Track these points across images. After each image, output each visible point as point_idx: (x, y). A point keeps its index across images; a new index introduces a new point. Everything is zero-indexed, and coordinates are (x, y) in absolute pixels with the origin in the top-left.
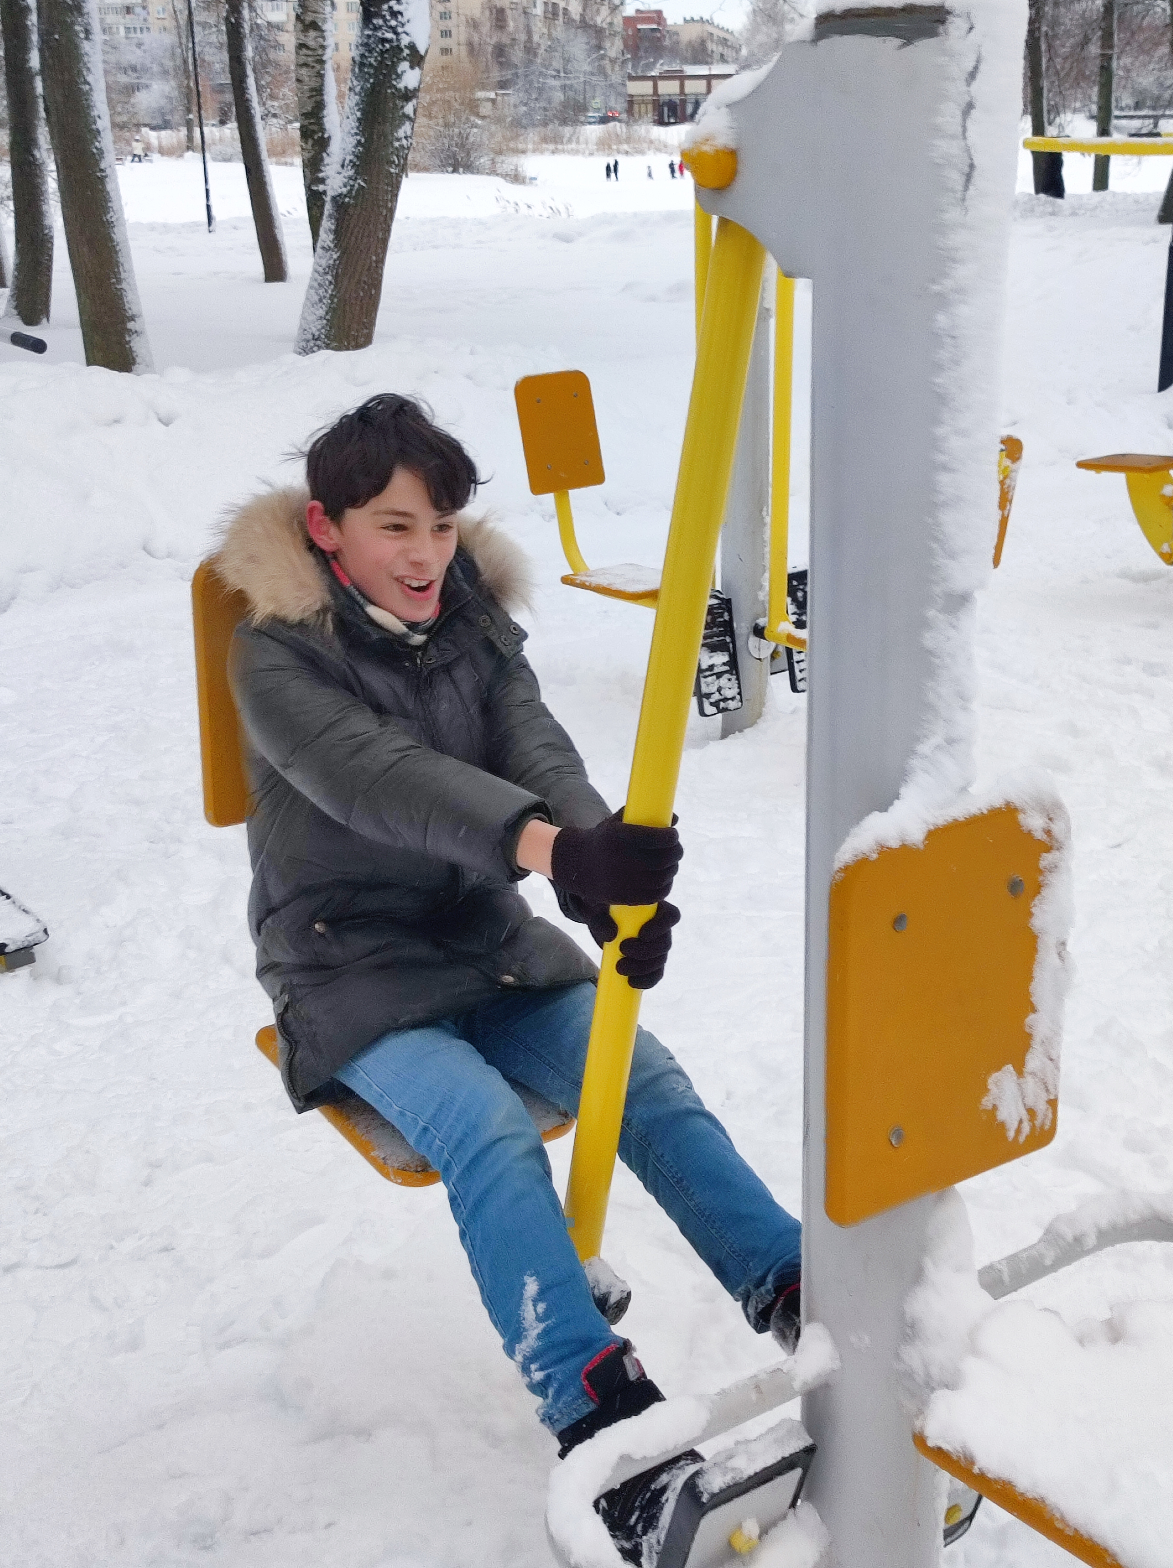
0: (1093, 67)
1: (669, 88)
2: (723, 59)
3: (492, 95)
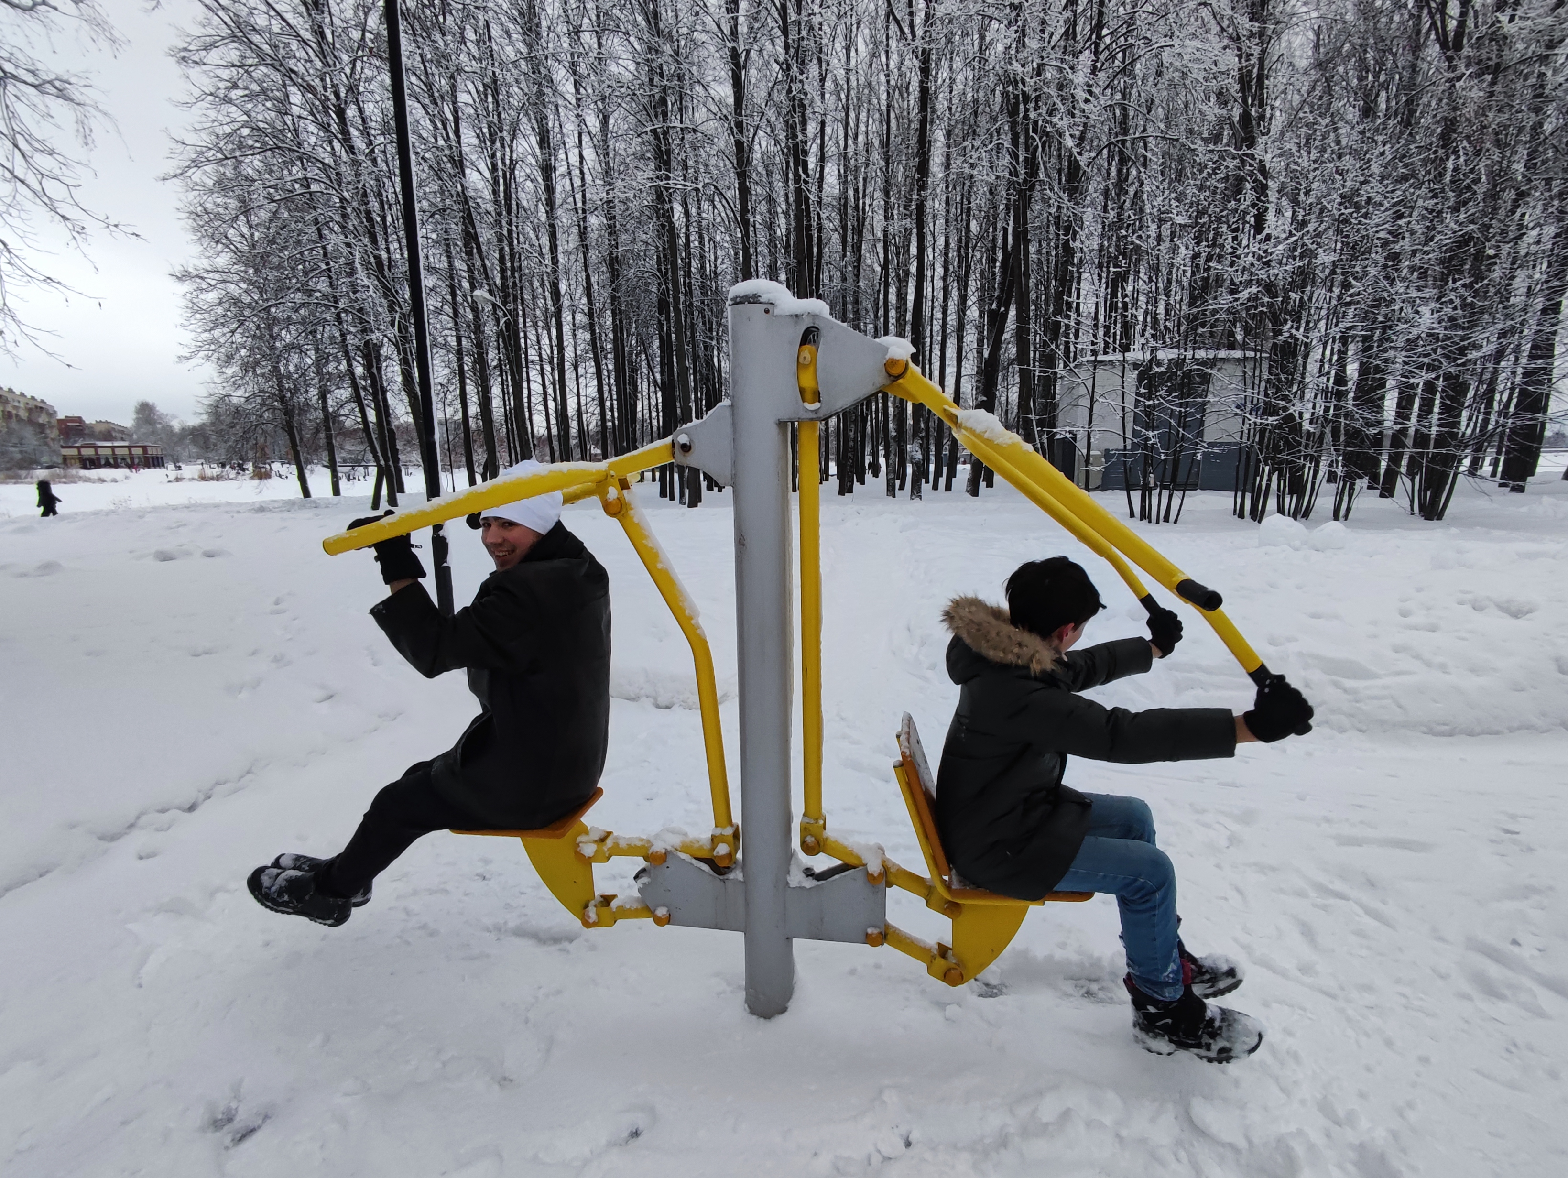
1: (88, 452)
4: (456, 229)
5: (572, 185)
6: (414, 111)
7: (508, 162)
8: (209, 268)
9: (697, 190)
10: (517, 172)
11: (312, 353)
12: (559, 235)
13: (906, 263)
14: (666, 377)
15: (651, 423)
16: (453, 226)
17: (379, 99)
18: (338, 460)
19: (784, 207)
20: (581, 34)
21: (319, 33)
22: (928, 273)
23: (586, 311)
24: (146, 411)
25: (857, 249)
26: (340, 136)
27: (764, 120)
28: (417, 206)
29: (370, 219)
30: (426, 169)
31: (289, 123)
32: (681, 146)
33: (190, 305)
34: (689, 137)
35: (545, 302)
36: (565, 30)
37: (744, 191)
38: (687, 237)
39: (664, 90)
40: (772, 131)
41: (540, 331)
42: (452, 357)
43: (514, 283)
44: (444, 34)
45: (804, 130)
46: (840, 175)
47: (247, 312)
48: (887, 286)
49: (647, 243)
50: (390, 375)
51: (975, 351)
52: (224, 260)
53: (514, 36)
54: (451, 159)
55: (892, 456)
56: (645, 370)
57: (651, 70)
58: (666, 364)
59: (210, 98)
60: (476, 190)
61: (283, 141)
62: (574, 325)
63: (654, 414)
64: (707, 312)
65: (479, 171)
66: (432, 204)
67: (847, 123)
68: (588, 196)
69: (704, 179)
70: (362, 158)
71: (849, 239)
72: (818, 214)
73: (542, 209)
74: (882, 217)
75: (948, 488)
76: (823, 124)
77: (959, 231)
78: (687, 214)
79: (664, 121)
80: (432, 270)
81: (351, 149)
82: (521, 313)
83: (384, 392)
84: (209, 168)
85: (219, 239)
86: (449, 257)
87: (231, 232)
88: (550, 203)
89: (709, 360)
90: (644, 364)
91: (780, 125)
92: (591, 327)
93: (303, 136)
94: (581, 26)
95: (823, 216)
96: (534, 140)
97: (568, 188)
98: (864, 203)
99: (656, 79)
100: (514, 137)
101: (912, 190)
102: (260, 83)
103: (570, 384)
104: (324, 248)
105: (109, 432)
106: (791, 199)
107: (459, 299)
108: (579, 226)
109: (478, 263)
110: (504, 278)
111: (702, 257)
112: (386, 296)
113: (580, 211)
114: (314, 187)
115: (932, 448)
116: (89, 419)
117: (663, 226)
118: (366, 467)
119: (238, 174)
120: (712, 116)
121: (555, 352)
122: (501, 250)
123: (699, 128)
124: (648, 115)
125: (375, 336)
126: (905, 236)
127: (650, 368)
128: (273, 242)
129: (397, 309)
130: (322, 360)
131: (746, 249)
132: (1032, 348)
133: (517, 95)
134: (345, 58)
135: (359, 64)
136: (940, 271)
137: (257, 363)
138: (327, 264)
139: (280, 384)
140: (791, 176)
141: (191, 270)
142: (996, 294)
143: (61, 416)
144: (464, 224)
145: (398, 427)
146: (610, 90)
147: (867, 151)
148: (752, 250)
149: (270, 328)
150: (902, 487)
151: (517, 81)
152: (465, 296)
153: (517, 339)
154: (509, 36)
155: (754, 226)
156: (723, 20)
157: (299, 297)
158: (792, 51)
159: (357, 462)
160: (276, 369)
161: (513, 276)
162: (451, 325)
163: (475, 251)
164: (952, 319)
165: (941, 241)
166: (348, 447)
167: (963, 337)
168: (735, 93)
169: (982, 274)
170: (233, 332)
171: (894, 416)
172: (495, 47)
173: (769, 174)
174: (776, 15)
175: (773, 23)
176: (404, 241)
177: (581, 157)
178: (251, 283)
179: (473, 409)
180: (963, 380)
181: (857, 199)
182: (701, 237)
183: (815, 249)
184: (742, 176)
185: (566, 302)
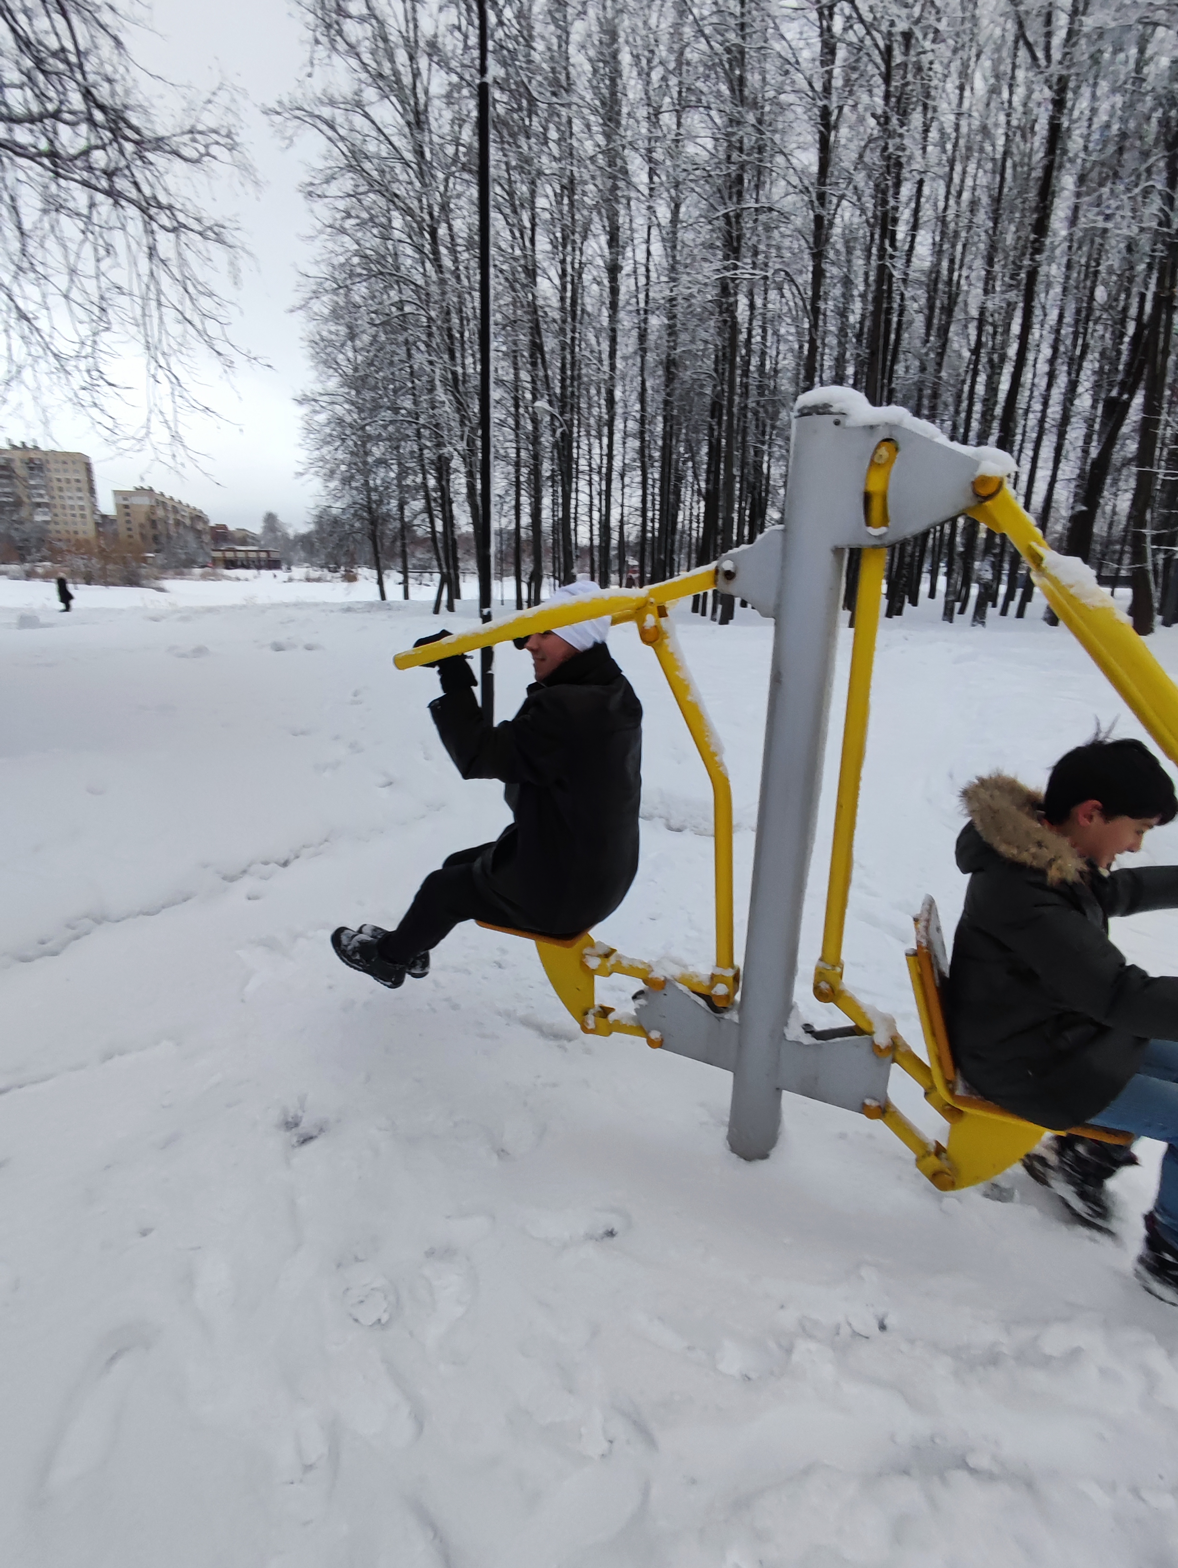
3: (152, 555)
4: (524, 339)
5: (636, 283)
6: (497, 221)
7: (577, 266)
8: (322, 392)
9: (766, 278)
10: (584, 276)
11: (395, 467)
12: (619, 339)
13: (1005, 345)
14: (710, 487)
15: (690, 535)
16: (522, 337)
17: (466, 213)
18: (410, 566)
19: (862, 288)
20: (660, 116)
21: (419, 153)
22: (1031, 356)
23: (638, 416)
24: (271, 520)
25: (944, 332)
26: (431, 256)
27: (851, 187)
28: (492, 319)
29: (451, 336)
30: (502, 281)
31: (390, 247)
32: (754, 230)
33: (307, 426)
34: (763, 217)
35: (600, 410)
36: (645, 114)
37: (818, 274)
38: (750, 331)
39: (742, 167)
40: (859, 199)
41: (592, 440)
42: (511, 469)
43: (573, 393)
44: (528, 138)
45: (897, 193)
46: (934, 244)
47: (348, 431)
48: (975, 373)
49: (706, 342)
50: (456, 487)
51: (1079, 450)
52: (333, 383)
53: (595, 129)
54: (525, 268)
55: (955, 576)
56: (690, 479)
57: (730, 146)
58: (713, 471)
59: (329, 230)
60: (545, 298)
61: (384, 266)
62: (625, 433)
63: (695, 525)
64: (762, 414)
65: (549, 279)
66: (505, 317)
67: (951, 179)
68: (651, 294)
69: (775, 264)
70: (448, 276)
71: (935, 321)
72: (902, 295)
73: (605, 313)
74: (980, 291)
75: (1020, 614)
76: (921, 183)
77: (1079, 300)
78: (752, 306)
79: (739, 202)
80: (500, 382)
81: (439, 268)
82: (576, 422)
83: (451, 502)
84: (326, 298)
85: (330, 363)
86: (516, 369)
87: (340, 357)
88: (614, 306)
89: (758, 467)
90: (690, 473)
91: (868, 191)
92: (641, 435)
93: (401, 259)
94: (661, 107)
95: (907, 295)
96: (604, 239)
97: (633, 288)
98: (960, 276)
99: (735, 155)
100: (585, 238)
101: (1023, 254)
102: (368, 210)
103: (616, 494)
104: (411, 367)
105: (245, 538)
106: (872, 278)
107: (521, 411)
108: (639, 328)
109: (541, 373)
110: (563, 387)
111: (763, 354)
112: (458, 410)
113: (642, 312)
114: (407, 309)
115: (1006, 566)
116: (231, 528)
117: (725, 321)
118: (431, 573)
119: (348, 302)
120: (791, 190)
121: (605, 461)
122: (563, 359)
123: (777, 206)
124: (722, 197)
125: (447, 450)
126: (1007, 312)
127: (696, 476)
128: (371, 364)
129: (467, 422)
130: (403, 473)
131: (812, 342)
132: (1159, 445)
133: (590, 193)
134: (440, 175)
135: (452, 180)
136: (1046, 352)
137: (352, 477)
138: (413, 382)
139: (369, 497)
140: (874, 250)
141: (309, 394)
142: (1120, 377)
143: (212, 524)
144: (532, 335)
145: (459, 536)
146: (685, 174)
147: (972, 211)
148: (819, 343)
149: (364, 444)
150: (962, 611)
151: (593, 178)
152: (526, 407)
153: (570, 448)
154: (589, 129)
155: (825, 315)
156: (815, 76)
157: (388, 415)
158: (893, 100)
159: (424, 568)
160: (366, 483)
161: (572, 386)
162: (512, 437)
163: (539, 361)
164: (1055, 411)
165: (1053, 315)
166: (419, 555)
167: (1065, 432)
168: (821, 159)
169: (1103, 354)
170: (336, 449)
171: (964, 529)
172: (575, 144)
173: (849, 251)
174: (879, 60)
175: (873, 70)
176: (478, 356)
177: (649, 253)
178: (352, 403)
179: (526, 520)
180: (1058, 485)
181: (951, 271)
182: (764, 330)
183: (893, 336)
184: (818, 256)
185: (619, 410)
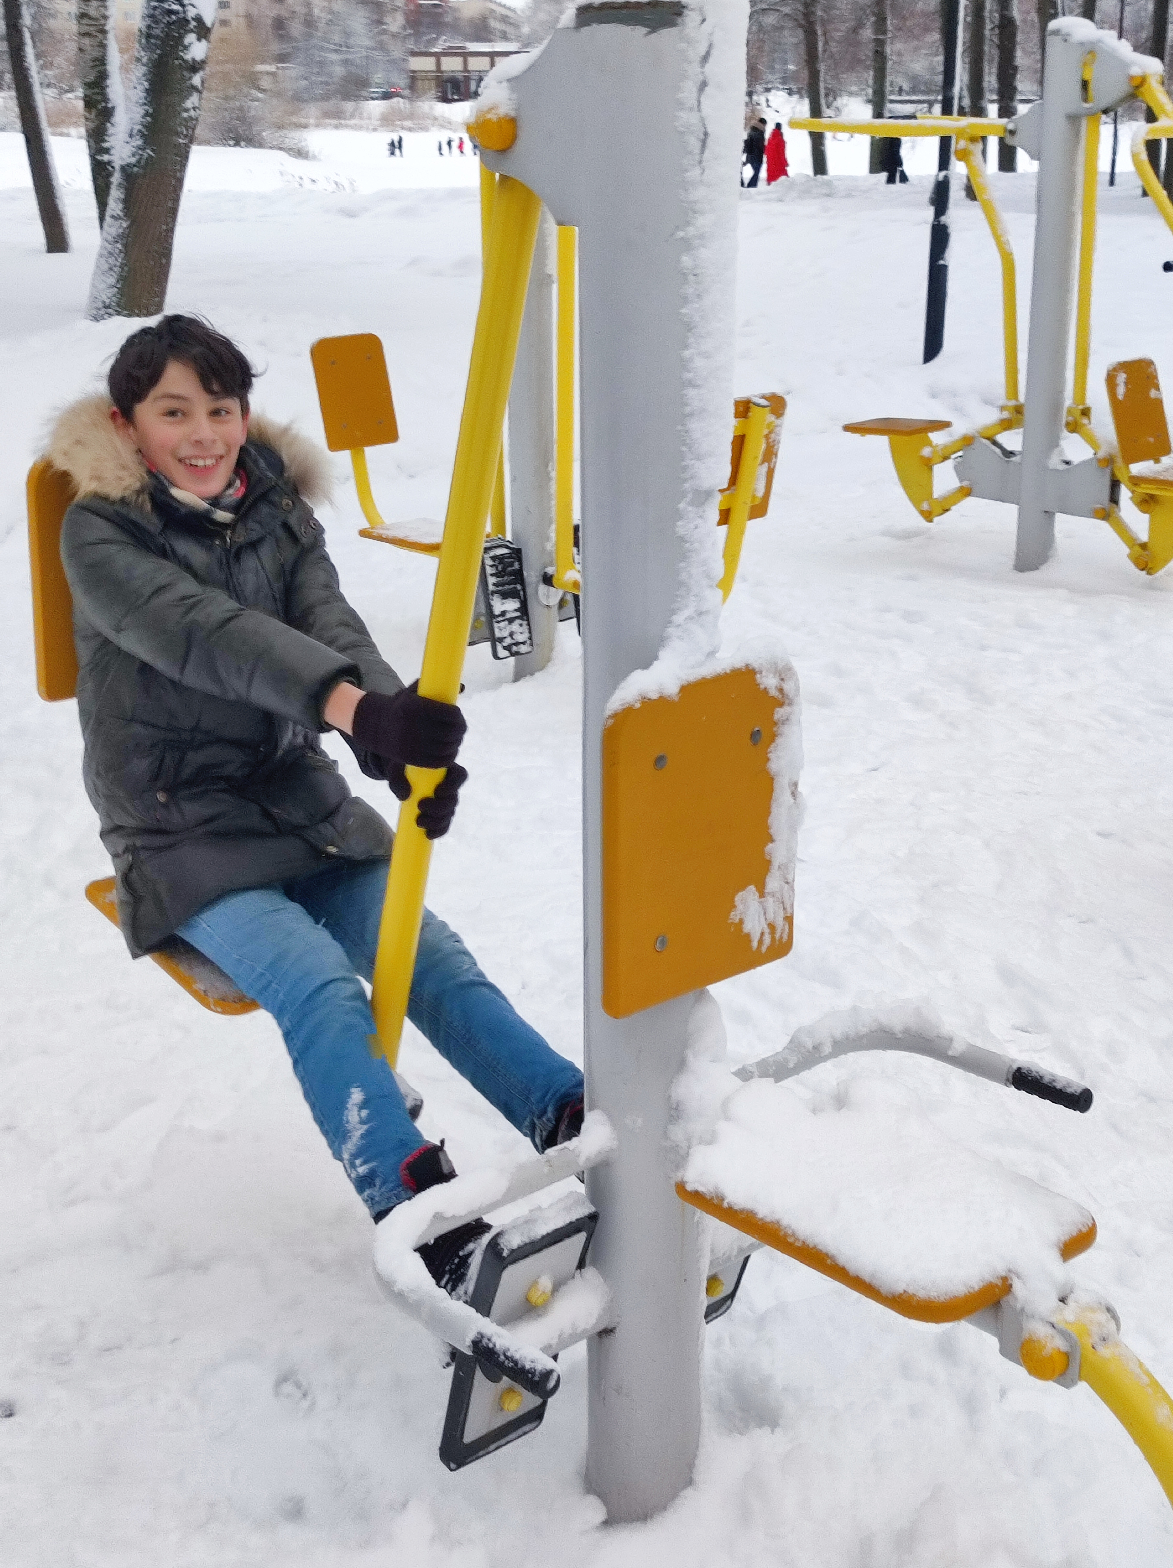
0: (868, 52)
1: (452, 65)
2: (505, 37)
3: (271, 68)
105: (487, 23)
